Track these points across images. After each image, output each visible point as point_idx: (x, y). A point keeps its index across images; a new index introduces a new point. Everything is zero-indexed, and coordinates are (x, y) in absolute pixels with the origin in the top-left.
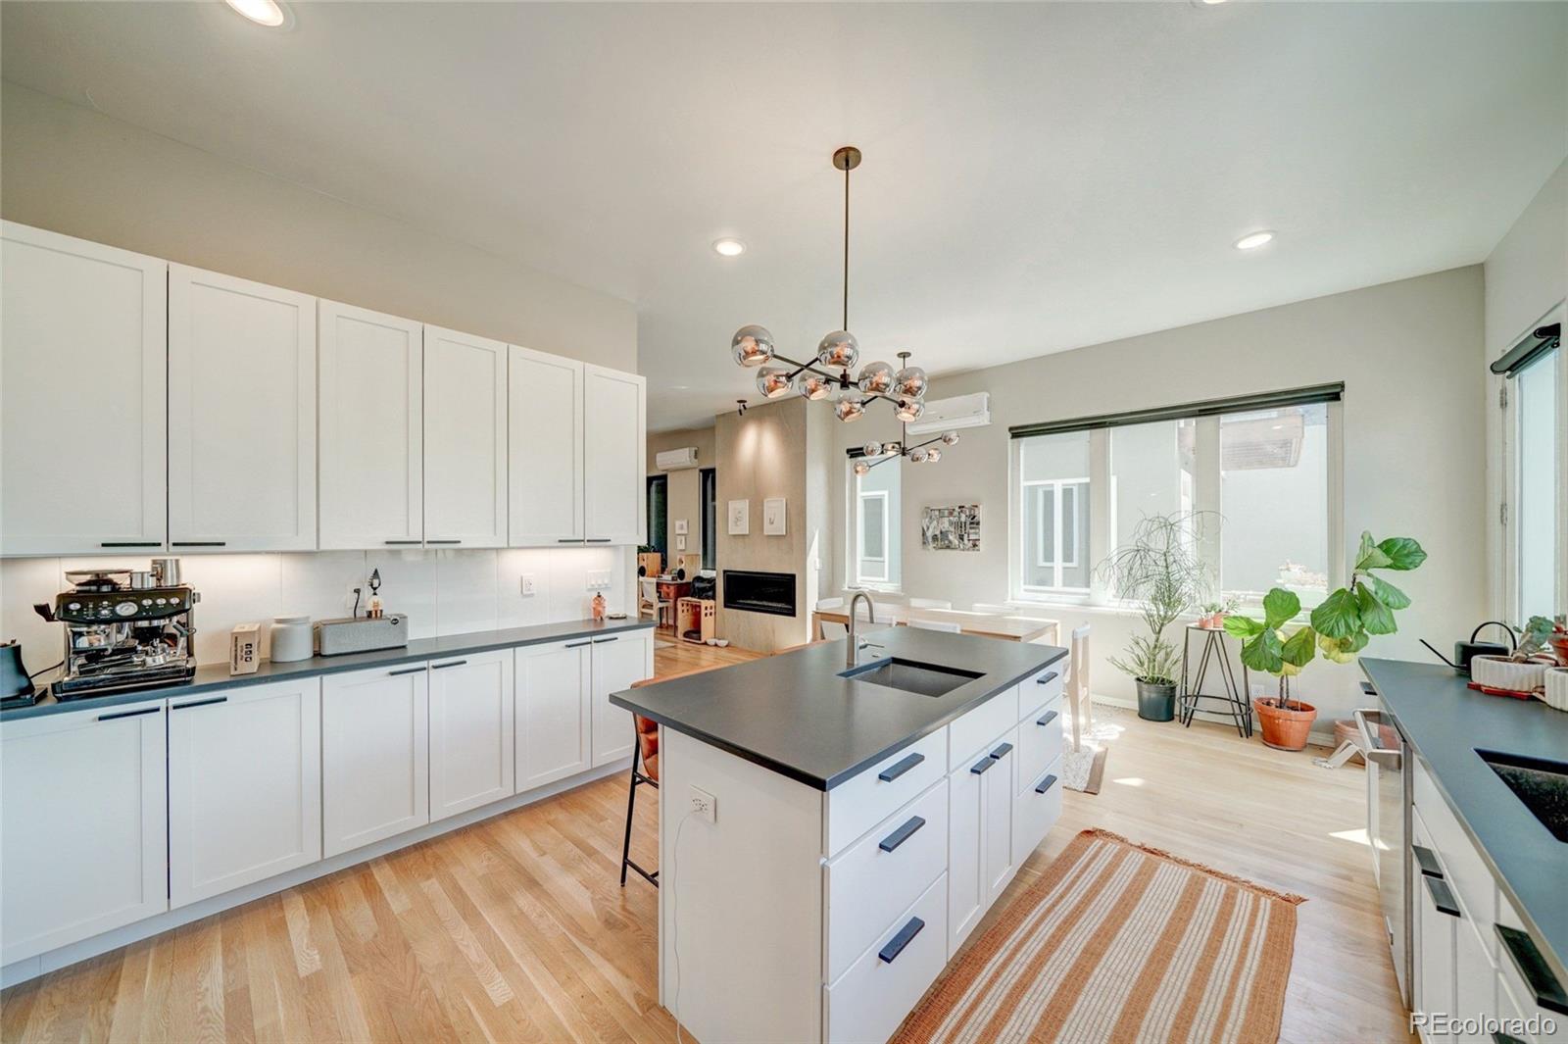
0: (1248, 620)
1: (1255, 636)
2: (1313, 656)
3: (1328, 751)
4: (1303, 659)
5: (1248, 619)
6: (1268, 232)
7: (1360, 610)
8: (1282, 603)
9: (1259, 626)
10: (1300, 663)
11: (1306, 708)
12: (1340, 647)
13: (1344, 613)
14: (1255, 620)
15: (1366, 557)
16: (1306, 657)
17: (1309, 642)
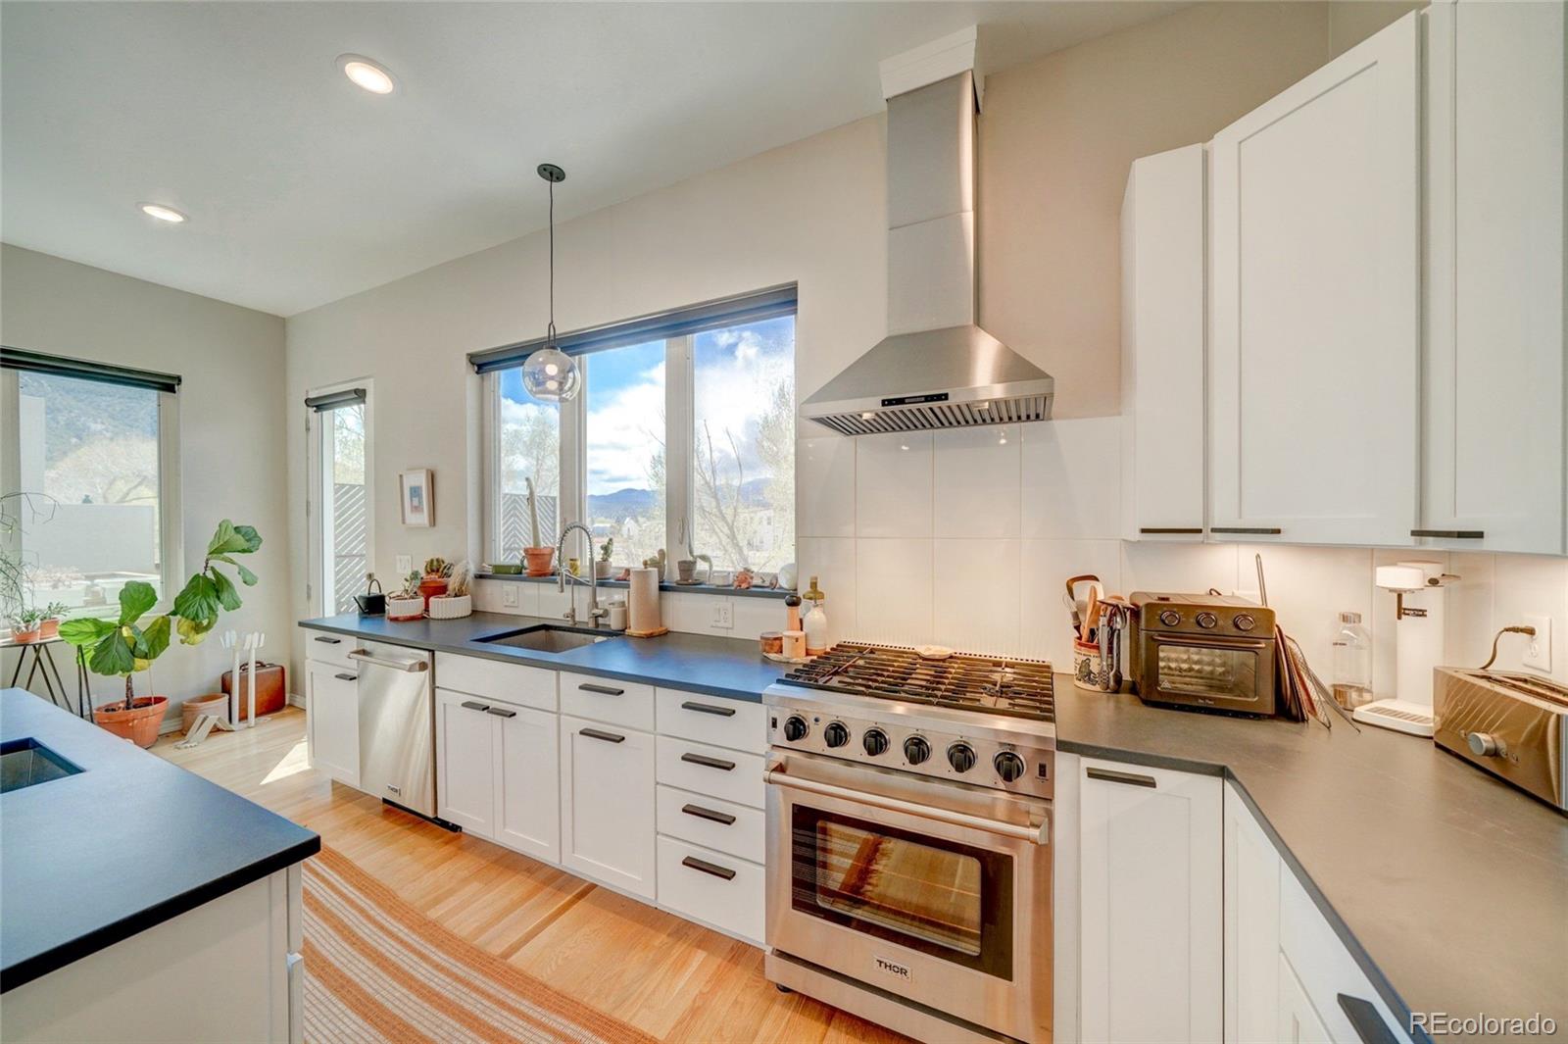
0: (95, 622)
1: (102, 638)
2: (168, 645)
3: (182, 733)
4: (158, 648)
5: (95, 619)
6: (182, 214)
7: (217, 591)
8: (138, 598)
9: (109, 626)
10: (154, 653)
11: (159, 700)
12: (195, 630)
13: (205, 596)
14: (103, 620)
15: (221, 543)
16: (160, 647)
17: (164, 632)
